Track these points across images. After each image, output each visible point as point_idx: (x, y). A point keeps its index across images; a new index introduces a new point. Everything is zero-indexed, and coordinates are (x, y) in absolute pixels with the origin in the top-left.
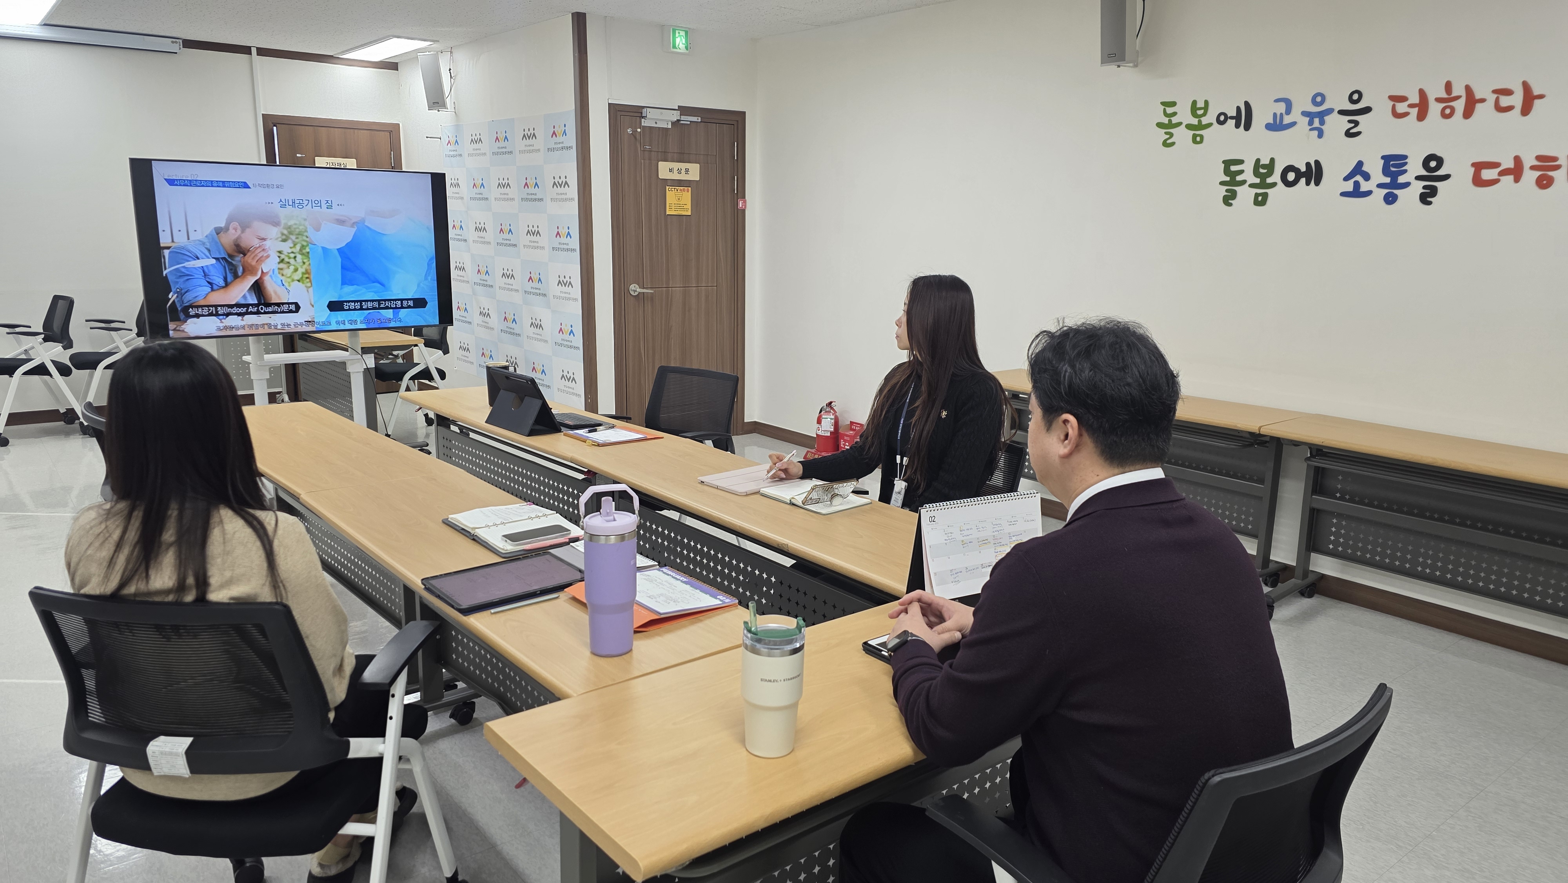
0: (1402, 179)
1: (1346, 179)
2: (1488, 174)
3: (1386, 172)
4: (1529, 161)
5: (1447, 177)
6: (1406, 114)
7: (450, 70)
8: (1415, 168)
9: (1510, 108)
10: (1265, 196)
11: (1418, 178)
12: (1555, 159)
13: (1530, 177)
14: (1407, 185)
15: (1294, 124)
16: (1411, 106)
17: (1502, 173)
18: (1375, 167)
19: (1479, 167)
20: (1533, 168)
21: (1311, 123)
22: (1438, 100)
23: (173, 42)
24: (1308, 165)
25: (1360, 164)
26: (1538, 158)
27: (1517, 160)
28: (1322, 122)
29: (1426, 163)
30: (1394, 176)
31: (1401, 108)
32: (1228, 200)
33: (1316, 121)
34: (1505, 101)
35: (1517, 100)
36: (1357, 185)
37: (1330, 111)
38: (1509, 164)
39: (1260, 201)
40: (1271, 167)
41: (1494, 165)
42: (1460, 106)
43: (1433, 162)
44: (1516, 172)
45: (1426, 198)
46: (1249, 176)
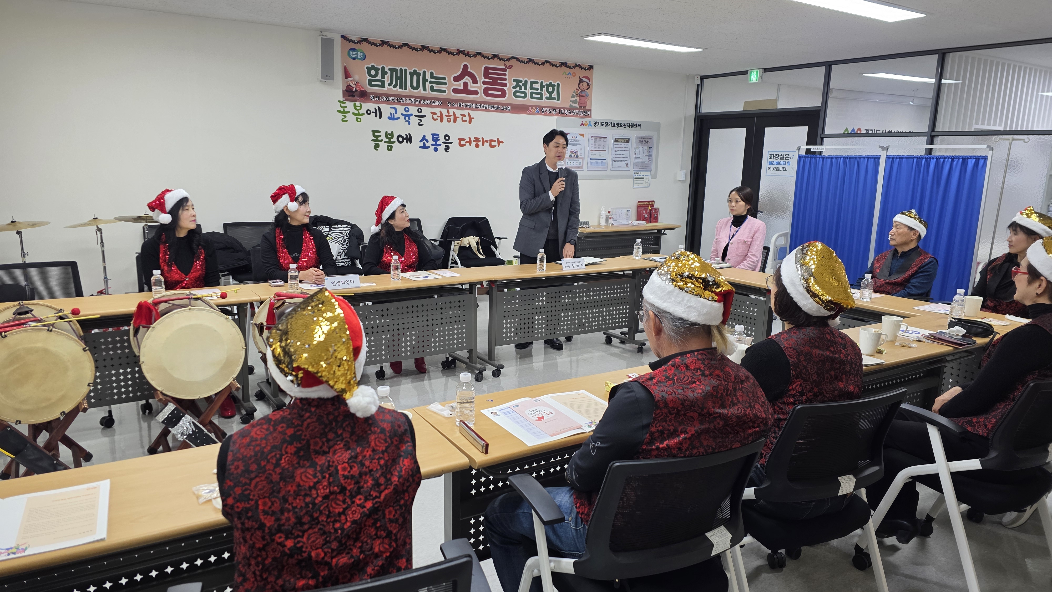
0: (438, 143)
1: (421, 141)
2: (463, 142)
3: (433, 140)
4: (473, 139)
5: (451, 143)
6: (437, 119)
8: (442, 139)
9: (466, 121)
10: (391, 146)
11: (443, 143)
12: (479, 139)
13: (473, 144)
14: (440, 145)
15: (399, 118)
16: (438, 116)
17: (466, 142)
18: (429, 138)
19: (460, 140)
20: (474, 141)
21: (405, 119)
22: (446, 116)
24: (406, 135)
25: (424, 136)
26: (475, 138)
27: (470, 138)
28: (409, 119)
29: (445, 138)
30: (436, 141)
31: (435, 117)
32: (376, 147)
33: (407, 118)
34: (464, 118)
35: (467, 118)
36: (424, 143)
37: (411, 115)
38: (467, 139)
39: (390, 148)
40: (392, 134)
41: (464, 140)
42: (452, 118)
43: (447, 137)
44: (470, 142)
45: (447, 149)
46: (383, 137)
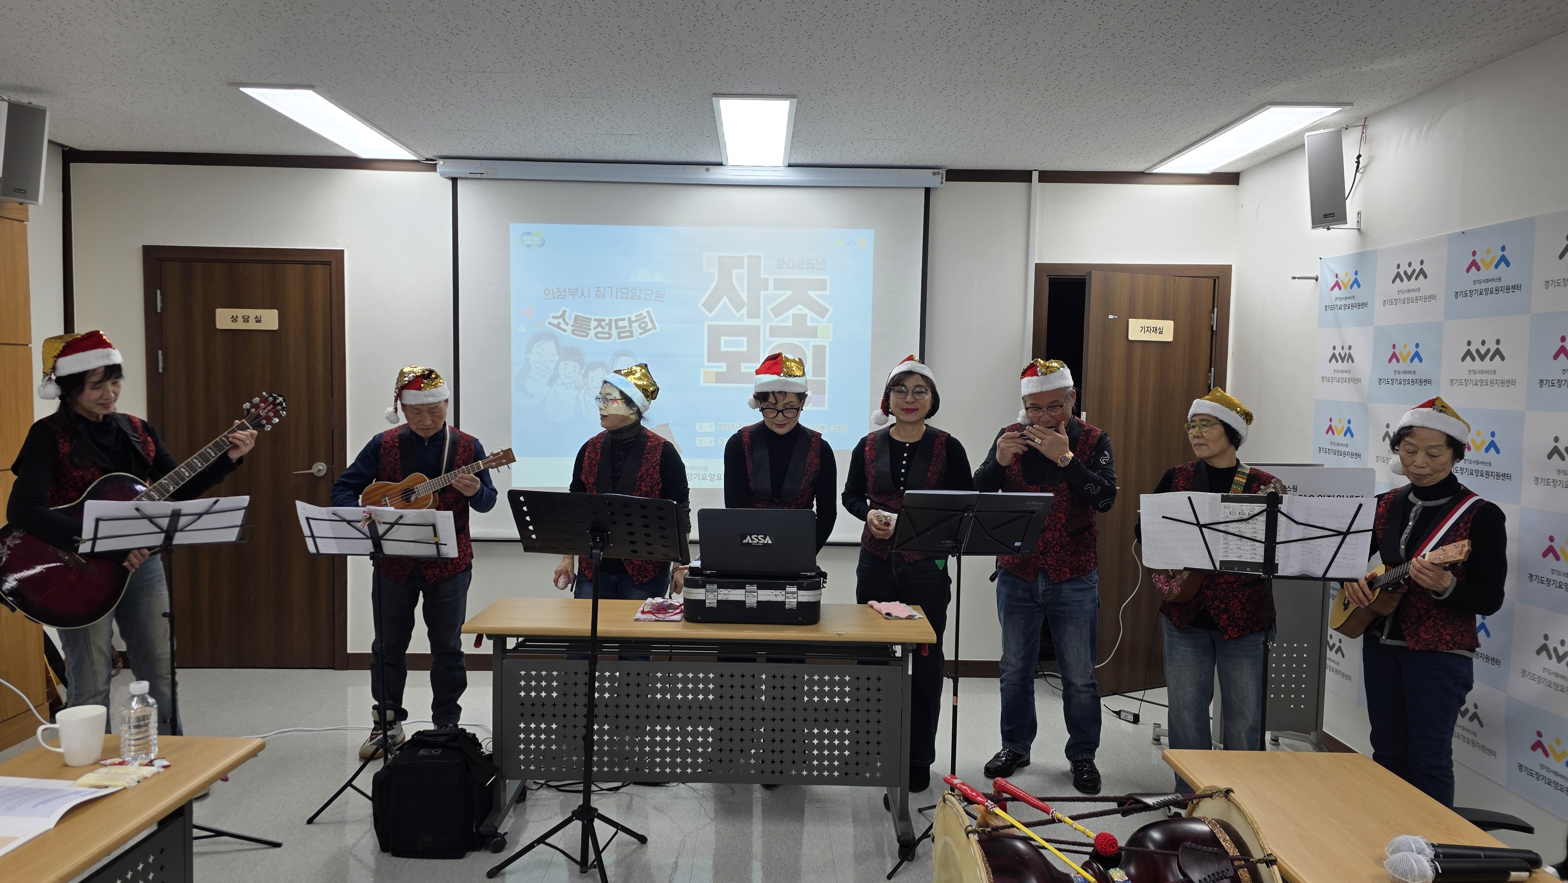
7: (1359, 156)
23: (934, 174)
